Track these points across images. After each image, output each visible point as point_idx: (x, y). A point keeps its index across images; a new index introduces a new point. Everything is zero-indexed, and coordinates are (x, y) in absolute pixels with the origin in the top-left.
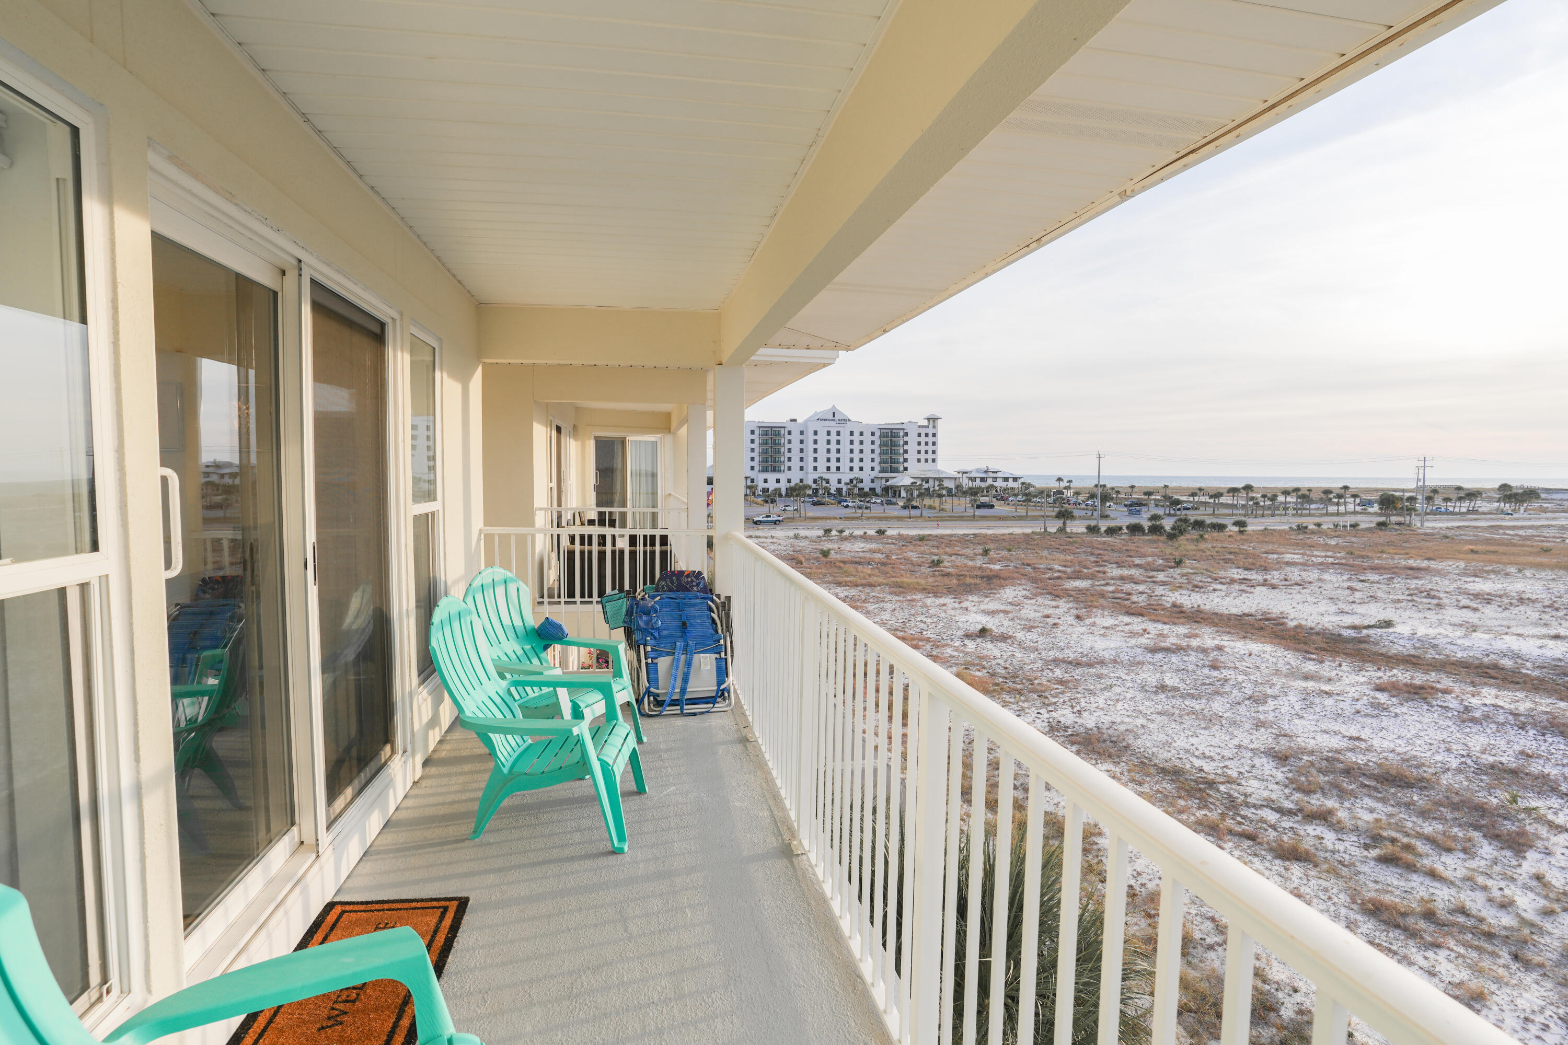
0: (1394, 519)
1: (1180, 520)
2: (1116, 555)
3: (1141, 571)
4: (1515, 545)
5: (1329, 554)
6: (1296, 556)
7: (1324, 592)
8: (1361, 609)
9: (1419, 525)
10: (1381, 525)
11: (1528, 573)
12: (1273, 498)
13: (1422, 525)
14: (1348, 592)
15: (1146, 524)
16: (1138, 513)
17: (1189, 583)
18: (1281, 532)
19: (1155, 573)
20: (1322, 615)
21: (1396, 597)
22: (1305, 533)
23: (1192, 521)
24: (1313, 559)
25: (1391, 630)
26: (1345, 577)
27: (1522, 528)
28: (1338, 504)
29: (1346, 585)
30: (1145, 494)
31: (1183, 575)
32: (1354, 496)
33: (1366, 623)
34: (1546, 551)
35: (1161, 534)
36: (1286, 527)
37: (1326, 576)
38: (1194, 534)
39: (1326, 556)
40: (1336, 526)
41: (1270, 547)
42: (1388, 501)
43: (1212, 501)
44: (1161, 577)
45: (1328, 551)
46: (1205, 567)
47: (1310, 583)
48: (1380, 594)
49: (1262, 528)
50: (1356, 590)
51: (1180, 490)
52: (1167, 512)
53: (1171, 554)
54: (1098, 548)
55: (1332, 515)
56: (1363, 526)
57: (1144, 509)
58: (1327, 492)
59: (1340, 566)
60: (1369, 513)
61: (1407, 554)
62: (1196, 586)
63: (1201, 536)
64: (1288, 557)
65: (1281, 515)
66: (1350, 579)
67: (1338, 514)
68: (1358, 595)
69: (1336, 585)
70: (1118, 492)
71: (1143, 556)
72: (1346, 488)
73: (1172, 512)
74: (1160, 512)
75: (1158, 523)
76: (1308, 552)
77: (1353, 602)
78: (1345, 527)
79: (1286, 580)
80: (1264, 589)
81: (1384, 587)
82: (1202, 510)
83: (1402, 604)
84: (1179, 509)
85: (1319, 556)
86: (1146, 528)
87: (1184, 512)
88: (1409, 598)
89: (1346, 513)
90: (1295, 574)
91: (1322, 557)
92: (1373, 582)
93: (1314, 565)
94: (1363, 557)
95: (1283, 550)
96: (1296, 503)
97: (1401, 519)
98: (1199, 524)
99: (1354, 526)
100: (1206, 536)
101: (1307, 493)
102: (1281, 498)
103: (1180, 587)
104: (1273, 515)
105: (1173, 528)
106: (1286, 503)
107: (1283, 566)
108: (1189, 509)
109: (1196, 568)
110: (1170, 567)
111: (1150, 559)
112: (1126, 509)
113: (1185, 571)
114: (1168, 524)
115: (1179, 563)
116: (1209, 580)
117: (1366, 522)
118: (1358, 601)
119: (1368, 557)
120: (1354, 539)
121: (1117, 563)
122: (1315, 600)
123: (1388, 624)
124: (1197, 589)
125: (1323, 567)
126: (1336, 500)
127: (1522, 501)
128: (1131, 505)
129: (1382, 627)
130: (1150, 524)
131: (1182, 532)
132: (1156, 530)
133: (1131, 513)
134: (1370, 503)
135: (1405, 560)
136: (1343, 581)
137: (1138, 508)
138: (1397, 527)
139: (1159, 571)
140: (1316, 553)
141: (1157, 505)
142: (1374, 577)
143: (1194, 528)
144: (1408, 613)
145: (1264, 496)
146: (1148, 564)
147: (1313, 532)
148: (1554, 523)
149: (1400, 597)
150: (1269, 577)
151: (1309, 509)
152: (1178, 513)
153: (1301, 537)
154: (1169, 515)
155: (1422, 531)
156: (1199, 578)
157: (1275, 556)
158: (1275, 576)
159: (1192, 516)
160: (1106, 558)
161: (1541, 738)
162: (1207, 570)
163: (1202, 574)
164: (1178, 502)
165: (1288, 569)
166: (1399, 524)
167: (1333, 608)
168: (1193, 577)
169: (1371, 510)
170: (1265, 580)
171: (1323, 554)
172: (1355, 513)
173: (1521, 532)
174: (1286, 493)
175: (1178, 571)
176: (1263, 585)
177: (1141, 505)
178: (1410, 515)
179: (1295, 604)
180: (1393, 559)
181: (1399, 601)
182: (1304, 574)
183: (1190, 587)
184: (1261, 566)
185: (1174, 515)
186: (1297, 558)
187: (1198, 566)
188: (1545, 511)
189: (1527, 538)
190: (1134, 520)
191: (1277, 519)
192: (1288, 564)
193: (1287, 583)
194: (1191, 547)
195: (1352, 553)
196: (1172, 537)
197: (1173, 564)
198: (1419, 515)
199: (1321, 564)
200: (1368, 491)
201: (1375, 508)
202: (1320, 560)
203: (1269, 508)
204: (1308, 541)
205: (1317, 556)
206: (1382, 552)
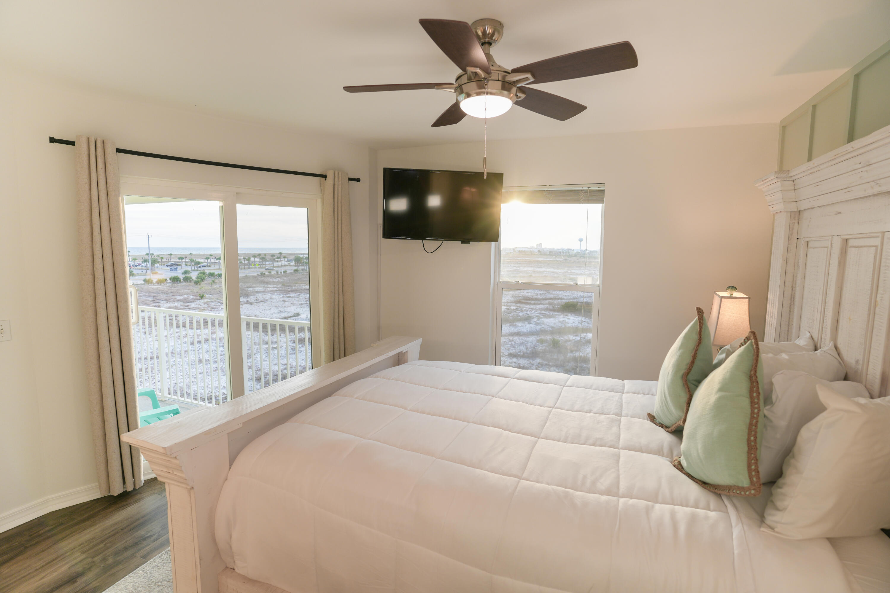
0: (301, 268)
1: (201, 273)
2: (165, 295)
3: (182, 303)
5: (275, 286)
6: (261, 288)
7: (273, 304)
8: (288, 310)
10: (296, 271)
12: (249, 260)
14: (283, 302)
15: (181, 277)
16: (176, 269)
17: (209, 307)
18: (254, 277)
19: (189, 304)
20: (272, 314)
21: (301, 303)
22: (264, 276)
23: (207, 273)
24: (268, 289)
25: (299, 317)
26: (281, 296)
28: (278, 261)
29: (282, 299)
30: (179, 258)
31: (205, 303)
32: (284, 257)
33: (290, 315)
35: (191, 282)
36: (255, 274)
37: (274, 296)
38: (209, 280)
39: (274, 287)
40: (277, 272)
41: (249, 284)
43: (217, 261)
44: (193, 305)
45: (274, 284)
46: (216, 298)
47: (267, 300)
48: (295, 302)
49: (244, 275)
50: (286, 301)
51: (200, 256)
52: (193, 269)
53: (197, 292)
54: (152, 293)
55: (276, 267)
56: (288, 272)
57: (179, 267)
58: (273, 256)
59: (280, 291)
60: (291, 266)
61: (305, 283)
62: (212, 308)
63: (213, 281)
64: (257, 289)
65: (253, 268)
66: (283, 297)
67: (278, 266)
68: (287, 303)
69: (278, 300)
70: (162, 258)
71: (181, 295)
72: (280, 253)
73: (196, 269)
74: (189, 268)
75: (188, 275)
76: (266, 286)
77: (285, 307)
78: (281, 272)
79: (257, 300)
80: (247, 305)
81: (297, 299)
82: (213, 267)
83: (303, 306)
84: (200, 267)
85: (271, 287)
86: (182, 279)
87: (203, 268)
88: (306, 302)
89: (282, 266)
90: (260, 297)
91: (272, 288)
92: (292, 297)
93: (268, 292)
94: (288, 286)
95: (255, 286)
96: (260, 262)
97: (303, 267)
98: (212, 275)
99: (285, 272)
100: (216, 281)
101: (264, 256)
102: (252, 259)
103: (204, 310)
104: (249, 268)
105: (198, 278)
106: (255, 262)
107: (255, 293)
108: (205, 266)
109: (212, 299)
110: (198, 300)
111: (186, 296)
112: (168, 268)
113: (206, 301)
114: (194, 275)
115: (202, 297)
116: (219, 304)
118: (286, 306)
119: (290, 286)
120: (285, 278)
121: (166, 300)
122: (269, 308)
123: (298, 315)
124: (213, 310)
125: (272, 292)
126: (277, 260)
128: (171, 265)
129: (296, 316)
130: (183, 276)
131: (203, 280)
132: (186, 279)
133: (171, 270)
134: (291, 260)
135: (305, 286)
136: (281, 298)
137: (175, 267)
138: (302, 271)
139: (191, 302)
140: (269, 286)
141: (186, 265)
142: (292, 295)
143: (209, 277)
144: (305, 309)
145: (244, 258)
146: (185, 299)
147: (268, 276)
149: (303, 302)
150: (249, 299)
151: (266, 265)
152: (199, 269)
153: (262, 279)
154: (194, 270)
156: (213, 304)
157: (251, 289)
158: (252, 299)
159: (208, 271)
160: (158, 298)
162: (217, 299)
163: (215, 301)
164: (198, 263)
165: (258, 294)
166: (302, 270)
167: (277, 311)
168: (210, 303)
170: (248, 301)
171: (272, 286)
172: (285, 265)
174: (255, 256)
175: (202, 301)
176: (246, 303)
177: (177, 265)
179: (261, 311)
180: (300, 286)
181: (302, 304)
182: (264, 296)
183: (209, 309)
184: (245, 294)
185: (197, 270)
186: (261, 289)
187: (212, 297)
190: (174, 274)
191: (252, 270)
192: (257, 292)
193: (257, 301)
194: (208, 287)
195: (284, 285)
196: (197, 283)
197: (199, 298)
199: (272, 291)
200: (290, 255)
201: (293, 263)
202: (271, 289)
203: (247, 264)
204: (266, 280)
205: (269, 288)
206: (296, 283)
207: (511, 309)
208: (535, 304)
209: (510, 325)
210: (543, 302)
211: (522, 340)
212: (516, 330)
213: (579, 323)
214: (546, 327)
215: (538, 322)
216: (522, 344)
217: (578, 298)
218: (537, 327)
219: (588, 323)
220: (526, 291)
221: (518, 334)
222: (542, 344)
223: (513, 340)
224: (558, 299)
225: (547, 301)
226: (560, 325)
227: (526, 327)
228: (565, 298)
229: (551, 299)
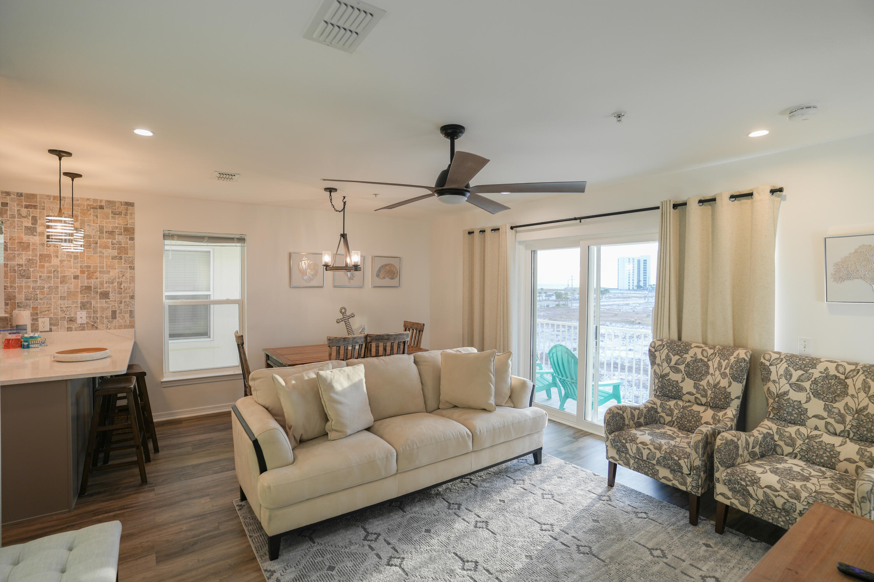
4: (605, 313)
9: (570, 305)
11: (614, 324)
13: (572, 305)
27: (605, 305)
34: (616, 315)
42: (559, 296)
117: (552, 305)
127: (603, 294)
148: (615, 303)
155: (572, 308)
161: (638, 390)
169: (551, 299)
173: (606, 307)
178: (567, 301)
188: (611, 298)
189: (609, 310)
198: (570, 300)
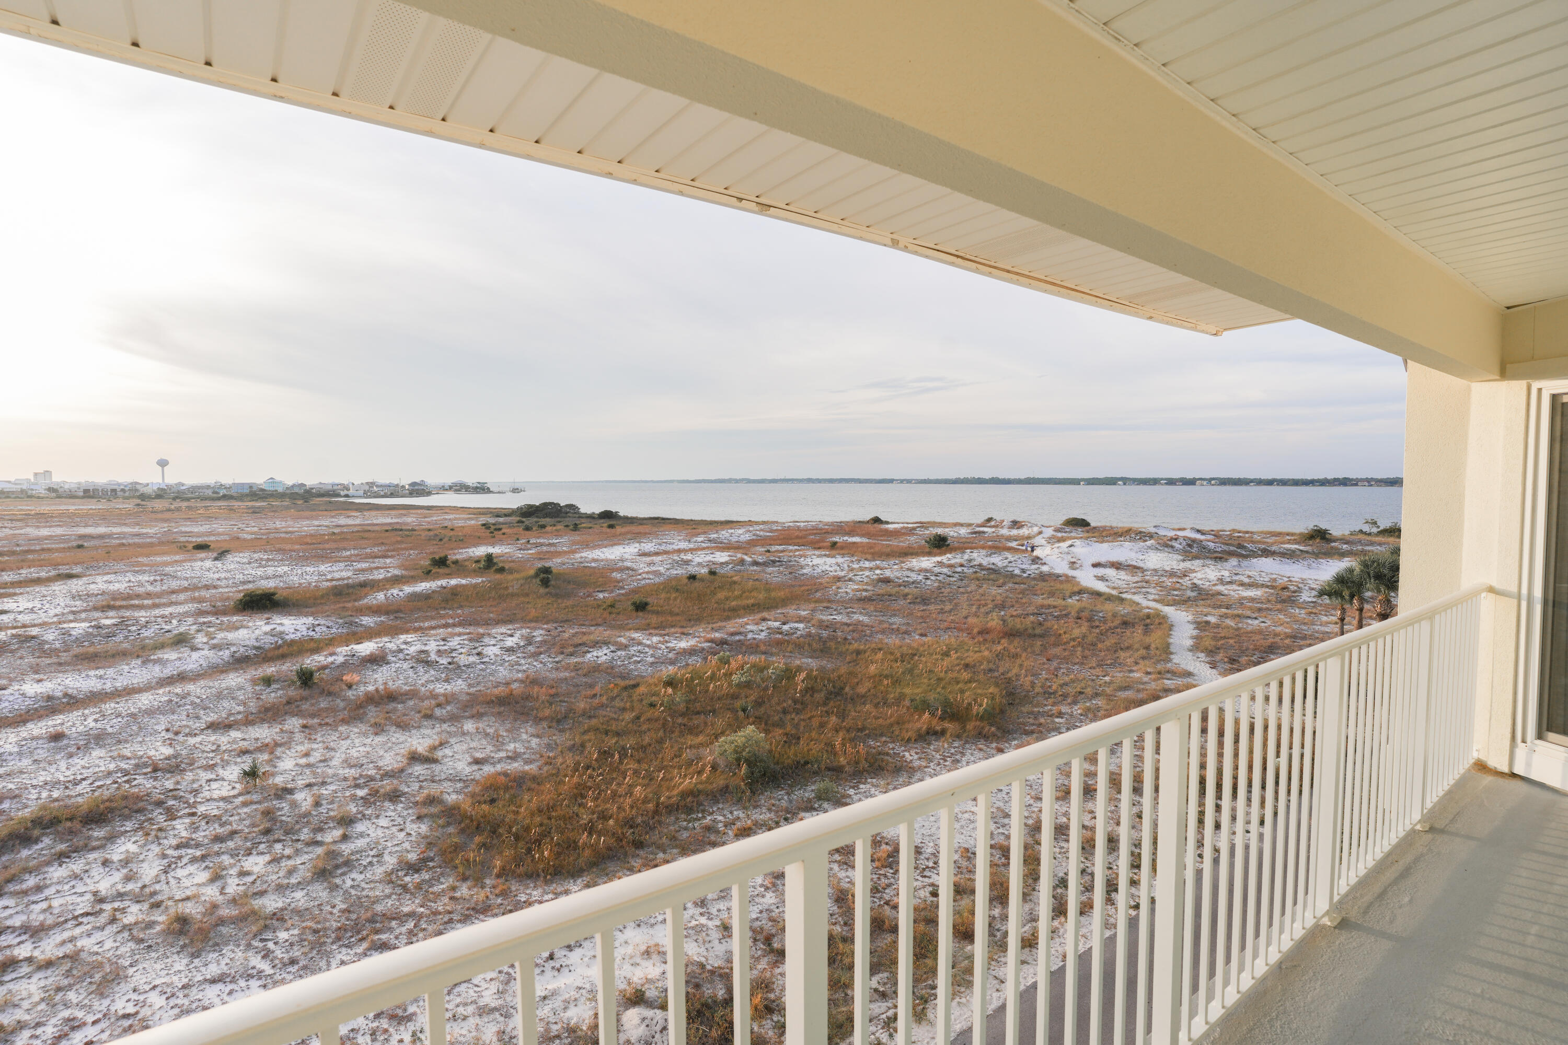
207: (108, 627)
208: (155, 606)
209: (144, 663)
210: (174, 597)
211: (210, 688)
212: (168, 671)
213: (308, 629)
214: (242, 649)
215: (215, 641)
216: (219, 696)
217: (254, 582)
218: (221, 653)
219: (328, 627)
220: (99, 579)
221: (182, 677)
222: (269, 686)
223: (188, 694)
224: (207, 587)
225: (182, 597)
226: (273, 640)
227: (193, 660)
228: (219, 583)
229: (186, 589)
